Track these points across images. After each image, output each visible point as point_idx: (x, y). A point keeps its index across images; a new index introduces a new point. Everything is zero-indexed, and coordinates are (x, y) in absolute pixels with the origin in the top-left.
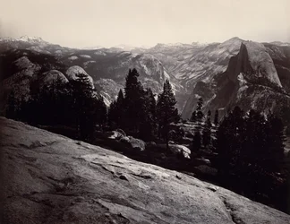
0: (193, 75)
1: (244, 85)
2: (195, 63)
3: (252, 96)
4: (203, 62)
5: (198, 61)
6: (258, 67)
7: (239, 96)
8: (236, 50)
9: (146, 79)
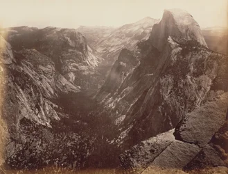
0: (112, 49)
1: (176, 47)
2: (113, 39)
3: (188, 57)
4: (121, 38)
5: (116, 37)
6: (187, 31)
7: (174, 59)
8: (150, 27)
9: (70, 50)
